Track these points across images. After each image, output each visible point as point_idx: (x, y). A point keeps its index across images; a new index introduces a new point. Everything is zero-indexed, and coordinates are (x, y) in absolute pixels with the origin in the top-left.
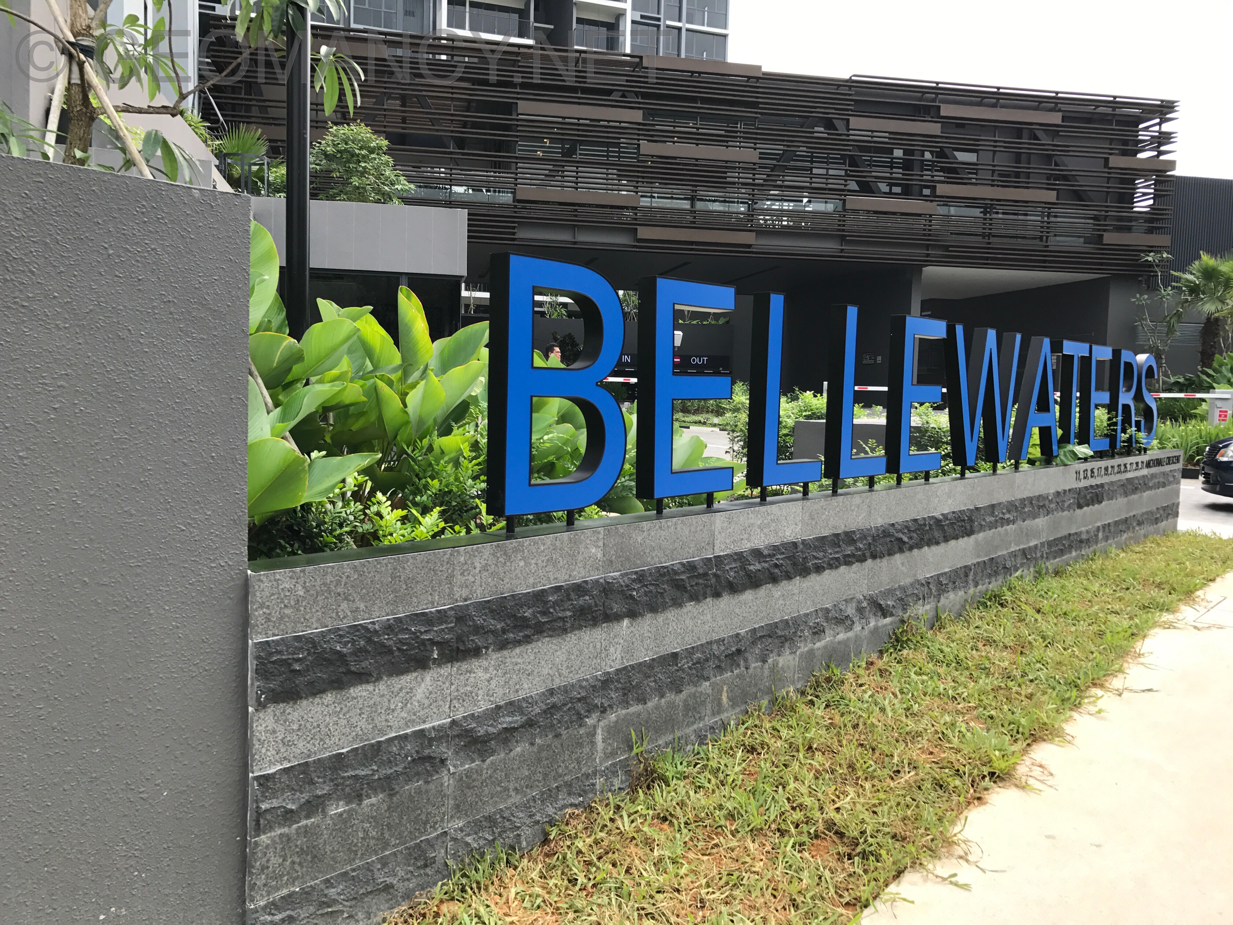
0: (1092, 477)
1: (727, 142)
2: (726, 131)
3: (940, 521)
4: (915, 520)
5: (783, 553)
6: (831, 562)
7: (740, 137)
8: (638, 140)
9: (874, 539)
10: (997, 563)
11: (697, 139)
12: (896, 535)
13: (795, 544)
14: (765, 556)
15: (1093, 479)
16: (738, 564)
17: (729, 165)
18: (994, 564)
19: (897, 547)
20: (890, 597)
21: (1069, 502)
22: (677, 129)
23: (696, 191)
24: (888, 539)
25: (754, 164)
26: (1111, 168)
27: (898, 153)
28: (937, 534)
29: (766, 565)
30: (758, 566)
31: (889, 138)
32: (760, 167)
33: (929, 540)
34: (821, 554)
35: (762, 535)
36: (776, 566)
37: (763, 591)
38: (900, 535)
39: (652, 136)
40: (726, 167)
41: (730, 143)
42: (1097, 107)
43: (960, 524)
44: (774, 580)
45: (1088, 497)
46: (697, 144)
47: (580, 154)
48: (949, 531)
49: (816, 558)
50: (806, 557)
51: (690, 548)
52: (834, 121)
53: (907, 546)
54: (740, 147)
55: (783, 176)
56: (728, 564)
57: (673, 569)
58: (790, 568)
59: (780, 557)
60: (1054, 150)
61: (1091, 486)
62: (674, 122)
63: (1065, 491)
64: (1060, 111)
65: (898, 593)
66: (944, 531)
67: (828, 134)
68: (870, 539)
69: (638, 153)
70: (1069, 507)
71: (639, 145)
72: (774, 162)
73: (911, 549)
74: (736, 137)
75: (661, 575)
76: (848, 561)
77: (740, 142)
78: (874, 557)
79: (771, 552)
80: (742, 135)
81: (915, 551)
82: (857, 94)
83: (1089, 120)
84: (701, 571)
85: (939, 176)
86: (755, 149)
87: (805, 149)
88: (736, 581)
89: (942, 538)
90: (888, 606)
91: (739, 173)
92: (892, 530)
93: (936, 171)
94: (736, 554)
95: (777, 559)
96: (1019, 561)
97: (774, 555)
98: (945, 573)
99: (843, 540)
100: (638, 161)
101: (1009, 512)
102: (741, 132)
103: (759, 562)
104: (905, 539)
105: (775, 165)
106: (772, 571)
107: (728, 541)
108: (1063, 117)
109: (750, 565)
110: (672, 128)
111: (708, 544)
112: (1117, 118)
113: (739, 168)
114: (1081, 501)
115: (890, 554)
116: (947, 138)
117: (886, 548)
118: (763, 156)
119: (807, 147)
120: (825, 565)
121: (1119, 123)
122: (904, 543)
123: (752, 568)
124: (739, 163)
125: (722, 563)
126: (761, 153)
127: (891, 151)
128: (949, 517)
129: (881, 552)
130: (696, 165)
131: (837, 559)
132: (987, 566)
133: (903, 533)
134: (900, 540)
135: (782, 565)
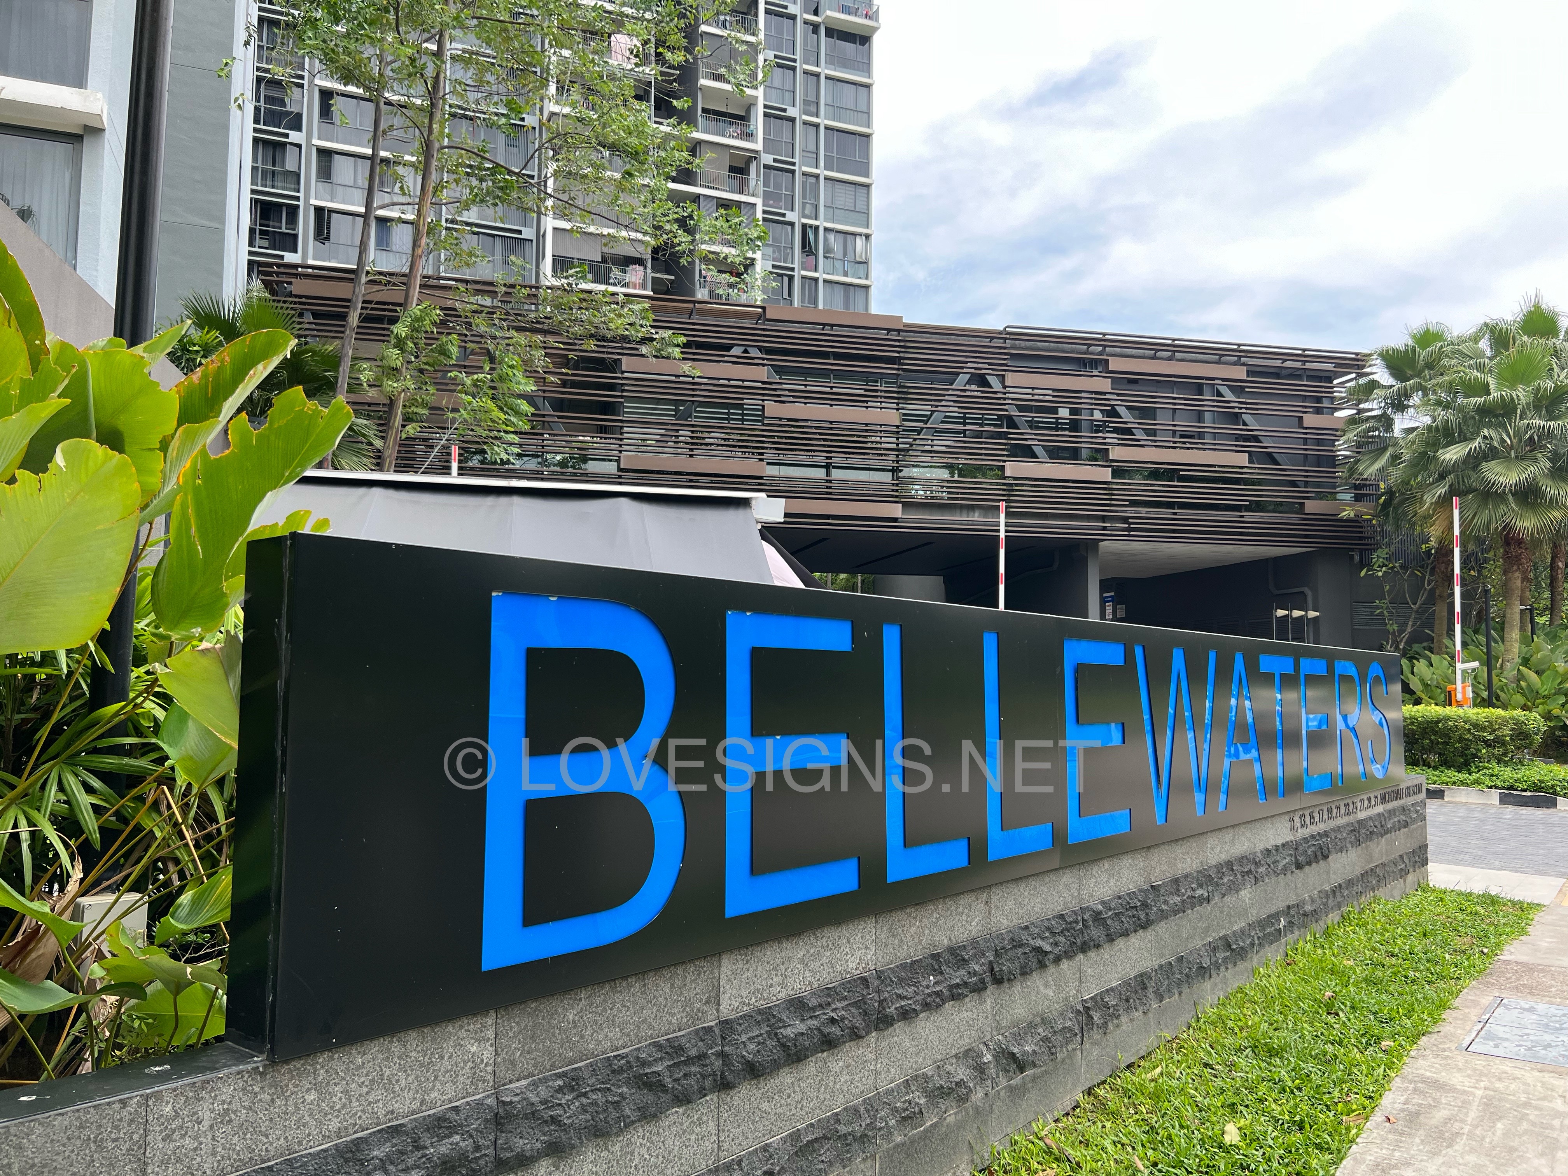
0: (1312, 823)
1: (867, 402)
2: (866, 390)
3: (1100, 913)
4: (1062, 917)
5: (845, 998)
6: (929, 1000)
7: (881, 397)
8: (763, 400)
9: (997, 953)
10: (1189, 962)
11: (833, 399)
12: (1032, 942)
13: (864, 981)
14: (814, 1009)
15: (1313, 827)
16: (765, 1029)
17: (868, 429)
18: (1185, 964)
19: (1035, 960)
20: (1029, 1038)
21: (1284, 862)
22: (809, 388)
23: (831, 458)
24: (1020, 951)
25: (898, 427)
26: (1306, 428)
27: (1064, 413)
28: (1096, 932)
29: (815, 1023)
30: (801, 1027)
31: (1054, 396)
32: (904, 430)
33: (1084, 943)
34: (911, 990)
35: (807, 974)
36: (833, 1021)
37: (811, 1067)
38: (1039, 943)
39: (779, 396)
40: (866, 431)
41: (870, 404)
42: (1285, 360)
43: (1130, 913)
44: (829, 1043)
45: (1309, 853)
46: (831, 405)
47: (696, 417)
48: (1115, 926)
49: (901, 997)
50: (885, 999)
51: (673, 1015)
52: (987, 377)
53: (1051, 957)
54: (881, 408)
55: (932, 440)
56: (745, 1030)
57: (638, 1058)
58: (858, 1022)
59: (839, 1005)
60: (1240, 408)
61: (1313, 837)
62: (805, 381)
63: (1277, 848)
64: (1244, 364)
65: (1040, 1030)
66: (1107, 927)
67: (982, 392)
68: (990, 956)
69: (763, 416)
70: (1285, 870)
71: (763, 406)
72: (921, 425)
73: (1057, 960)
74: (876, 397)
75: (613, 1071)
76: (955, 994)
77: (881, 402)
78: (998, 981)
79: (823, 1000)
80: (883, 394)
81: (1065, 964)
82: (1013, 347)
83: (1277, 375)
84: (693, 1052)
85: (1112, 439)
86: (898, 410)
87: (956, 409)
88: (759, 1058)
89: (1103, 938)
90: (1026, 1053)
91: (881, 437)
92: (1024, 936)
93: (1108, 432)
94: (760, 1012)
95: (834, 1010)
96: (1221, 955)
97: (829, 1004)
98: (1112, 989)
99: (947, 963)
100: (764, 425)
101: (1201, 886)
102: (881, 391)
103: (803, 1020)
104: (1047, 948)
105: (922, 428)
106: (826, 1030)
107: (744, 993)
108: (1248, 372)
109: (785, 1027)
110: (802, 388)
111: (707, 1002)
112: (1308, 373)
113: (881, 431)
114: (1301, 859)
115: (1025, 972)
116: (1118, 395)
117: (1018, 965)
118: (906, 418)
119: (959, 407)
120: (918, 1008)
121: (1310, 378)
122: (1046, 953)
123: (789, 1032)
124: (881, 425)
125: (732, 1030)
126: (904, 415)
127: (1055, 410)
128: (1113, 905)
129: (1010, 972)
130: (831, 429)
131: (938, 994)
132: (1175, 969)
133: (1043, 939)
134: (1038, 950)
135: (843, 1018)
